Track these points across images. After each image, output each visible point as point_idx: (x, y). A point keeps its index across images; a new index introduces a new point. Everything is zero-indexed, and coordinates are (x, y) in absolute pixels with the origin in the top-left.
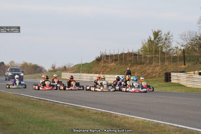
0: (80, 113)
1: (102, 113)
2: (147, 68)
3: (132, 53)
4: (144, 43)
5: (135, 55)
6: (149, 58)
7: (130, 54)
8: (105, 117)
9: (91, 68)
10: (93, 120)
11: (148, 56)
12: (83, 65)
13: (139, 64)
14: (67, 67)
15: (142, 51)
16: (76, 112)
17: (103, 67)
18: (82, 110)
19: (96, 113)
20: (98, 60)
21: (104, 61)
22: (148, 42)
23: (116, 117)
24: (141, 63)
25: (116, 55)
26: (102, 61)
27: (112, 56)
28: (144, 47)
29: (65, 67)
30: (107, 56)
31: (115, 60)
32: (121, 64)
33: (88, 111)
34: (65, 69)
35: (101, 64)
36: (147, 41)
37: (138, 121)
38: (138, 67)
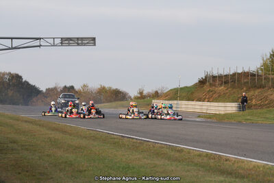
0: (177, 155)
1: (207, 155)
2: (270, 92)
3: (248, 73)
4: (265, 59)
5: (253, 75)
6: (272, 79)
7: (245, 74)
8: (212, 161)
9: (192, 93)
10: (196, 165)
11: (271, 77)
12: (181, 89)
13: (258, 88)
14: (159, 92)
15: (262, 70)
16: (173, 153)
17: (209, 91)
18: (181, 151)
19: (200, 156)
20: (202, 82)
21: (210, 84)
22: (271, 57)
23: (226, 160)
24: (261, 87)
25: (226, 76)
26: (208, 84)
27: (220, 77)
28: (265, 64)
29: (157, 92)
30: (214, 77)
31: (225, 83)
32: (233, 87)
33: (189, 152)
34: (156, 95)
35: (206, 87)
36: (268, 56)
37: (258, 166)
38: (257, 92)
